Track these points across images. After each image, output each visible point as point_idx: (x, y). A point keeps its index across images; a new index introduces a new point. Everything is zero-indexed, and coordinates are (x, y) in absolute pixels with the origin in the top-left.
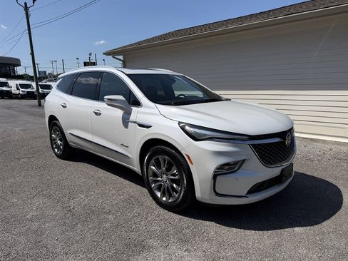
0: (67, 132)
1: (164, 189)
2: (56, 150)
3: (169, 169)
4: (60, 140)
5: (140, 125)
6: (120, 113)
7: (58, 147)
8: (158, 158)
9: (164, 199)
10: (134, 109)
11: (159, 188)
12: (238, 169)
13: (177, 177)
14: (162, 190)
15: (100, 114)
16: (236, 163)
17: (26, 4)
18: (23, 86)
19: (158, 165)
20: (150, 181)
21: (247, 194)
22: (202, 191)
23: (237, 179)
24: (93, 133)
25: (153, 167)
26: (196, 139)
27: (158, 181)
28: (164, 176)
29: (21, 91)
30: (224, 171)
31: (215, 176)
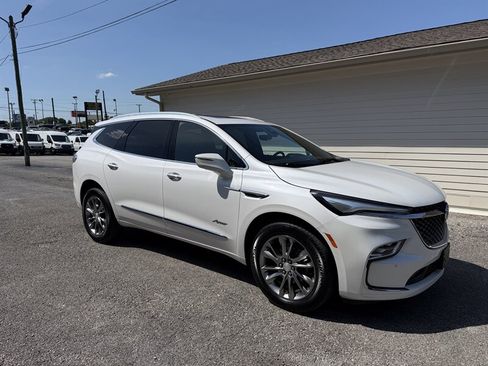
0: (117, 205)
1: (287, 282)
2: (93, 231)
3: (294, 254)
4: (102, 216)
5: (248, 194)
6: (213, 177)
7: (98, 227)
8: (278, 239)
9: (286, 296)
10: (236, 172)
11: (278, 281)
12: (397, 252)
13: (309, 265)
14: (282, 285)
15: (180, 178)
16: (394, 244)
17: (11, 18)
18: (56, 138)
19: (277, 248)
20: (263, 272)
21: (407, 284)
22: (349, 283)
23: (396, 266)
24: (165, 205)
25: (268, 253)
26: (340, 213)
27: (277, 271)
28: (287, 264)
29: (54, 145)
30: (380, 256)
31: (369, 262)
